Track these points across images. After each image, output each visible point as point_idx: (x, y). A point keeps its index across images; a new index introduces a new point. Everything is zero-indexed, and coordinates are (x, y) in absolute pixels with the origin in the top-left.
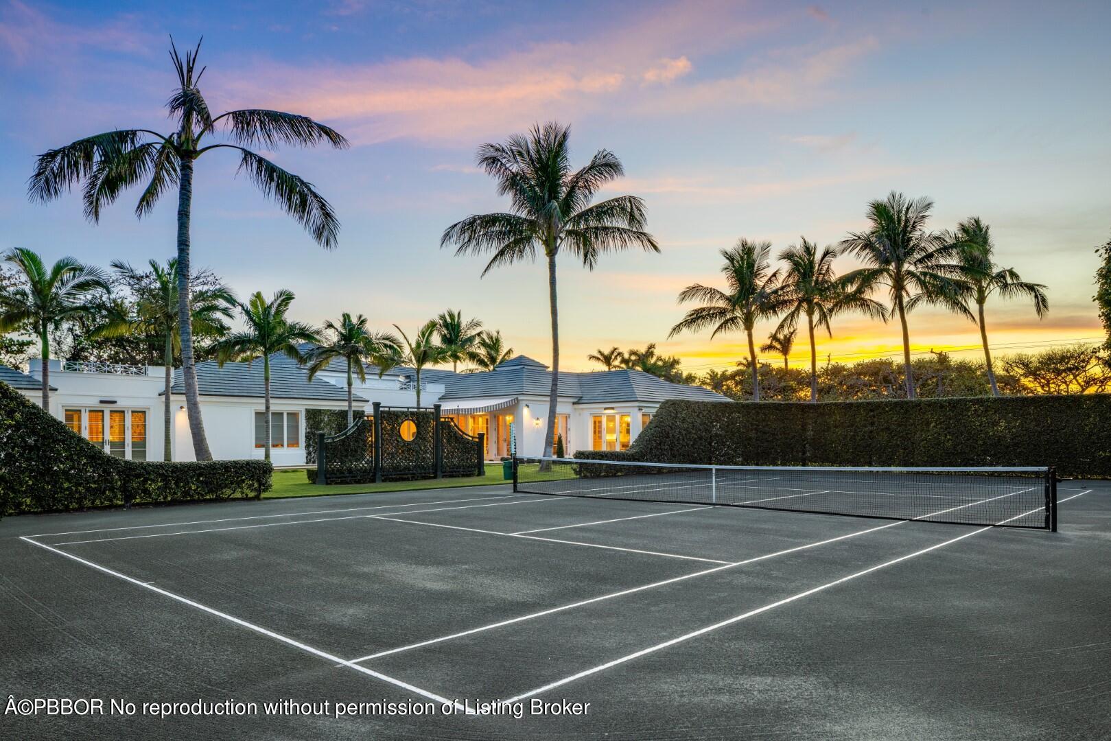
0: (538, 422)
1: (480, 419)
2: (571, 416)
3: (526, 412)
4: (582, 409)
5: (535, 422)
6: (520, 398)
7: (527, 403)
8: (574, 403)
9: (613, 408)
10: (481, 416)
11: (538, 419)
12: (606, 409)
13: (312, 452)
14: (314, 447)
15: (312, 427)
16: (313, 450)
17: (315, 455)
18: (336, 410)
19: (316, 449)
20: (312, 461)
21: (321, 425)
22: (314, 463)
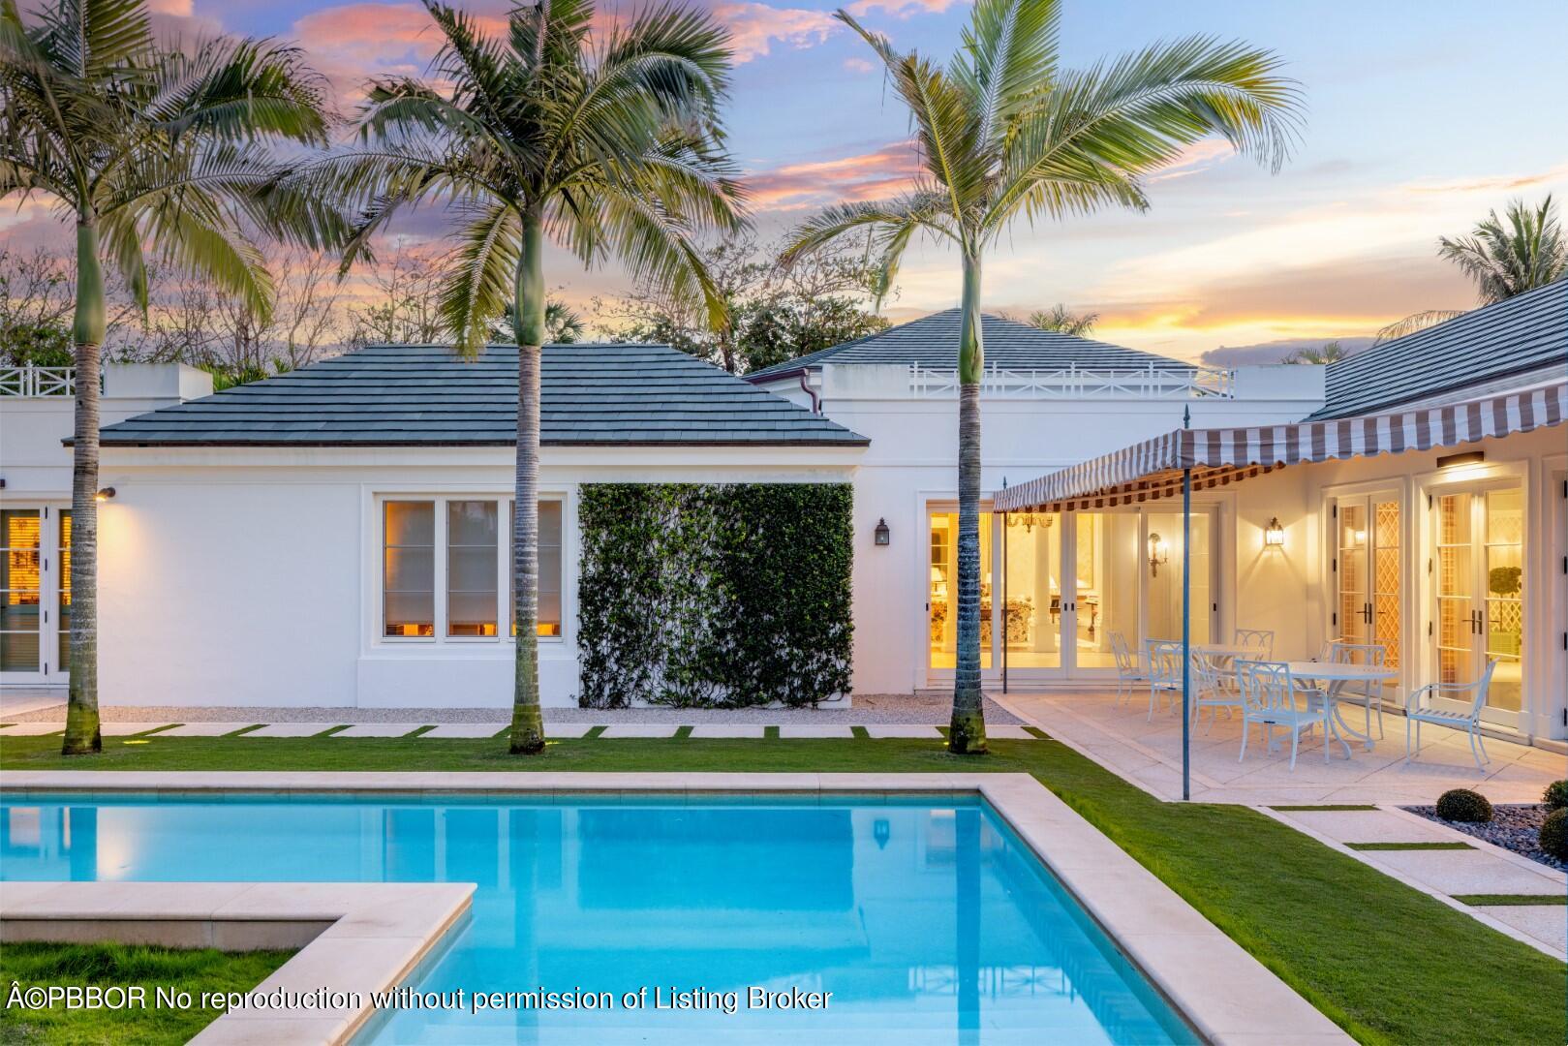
1: (1477, 507)
10: (1481, 488)
13: (608, 656)
14: (616, 638)
15: (607, 556)
16: (614, 649)
17: (619, 668)
18: (719, 485)
19: (628, 644)
20: (607, 692)
21: (651, 550)
22: (617, 701)
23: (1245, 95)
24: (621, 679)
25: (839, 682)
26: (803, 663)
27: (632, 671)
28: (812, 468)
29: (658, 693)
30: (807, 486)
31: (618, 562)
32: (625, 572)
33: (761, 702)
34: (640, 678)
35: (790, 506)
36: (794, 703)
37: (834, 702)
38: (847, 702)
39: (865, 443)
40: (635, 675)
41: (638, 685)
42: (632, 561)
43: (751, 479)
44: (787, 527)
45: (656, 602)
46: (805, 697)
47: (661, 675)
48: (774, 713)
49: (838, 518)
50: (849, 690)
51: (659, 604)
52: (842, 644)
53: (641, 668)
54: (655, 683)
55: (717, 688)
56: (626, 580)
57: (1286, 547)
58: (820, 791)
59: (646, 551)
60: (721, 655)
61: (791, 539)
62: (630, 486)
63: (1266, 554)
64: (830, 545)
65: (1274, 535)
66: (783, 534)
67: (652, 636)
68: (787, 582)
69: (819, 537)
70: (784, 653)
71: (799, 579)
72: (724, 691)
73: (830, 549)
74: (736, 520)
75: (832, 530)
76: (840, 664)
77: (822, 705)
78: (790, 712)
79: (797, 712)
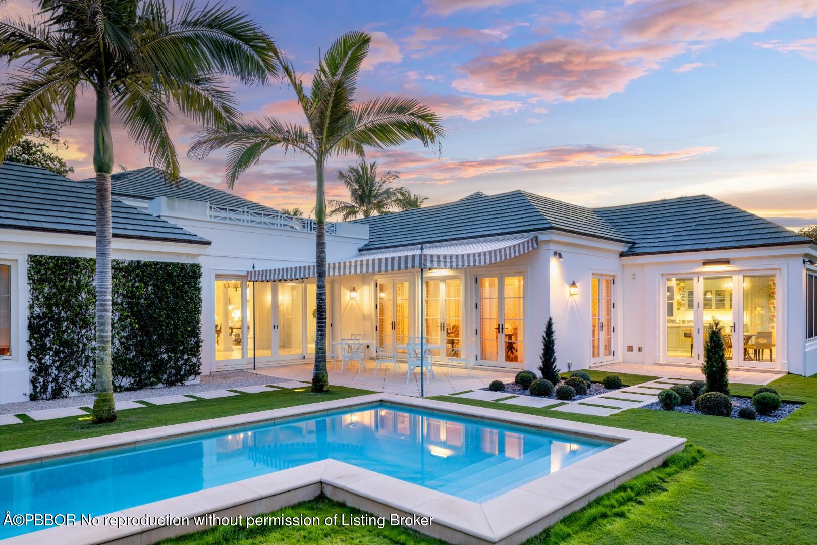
0: (574, 290)
1: (442, 286)
2: (617, 281)
3: (554, 267)
4: (642, 265)
5: (568, 289)
6: (543, 237)
7: (559, 249)
8: (622, 255)
9: (726, 262)
10: (443, 279)
11: (574, 284)
12: (706, 263)
13: (51, 366)
14: (57, 353)
15: (49, 302)
16: (54, 362)
17: (59, 373)
18: (125, 261)
19: (65, 357)
20: (50, 389)
21: (80, 298)
22: (57, 394)
23: (431, 128)
24: (60, 380)
25: (194, 371)
26: (176, 361)
27: (68, 374)
28: (178, 254)
29: (88, 385)
30: (178, 264)
31: (57, 306)
32: (62, 312)
33: (152, 384)
34: (74, 378)
35: (169, 275)
36: (170, 384)
37: (191, 381)
38: (198, 380)
39: (209, 243)
40: (70, 376)
41: (73, 382)
42: (67, 305)
43: (144, 259)
44: (168, 286)
45: (84, 330)
46: (176, 380)
47: (88, 375)
48: (159, 390)
49: (195, 283)
50: (199, 373)
51: (87, 331)
52: (195, 350)
53: (74, 372)
54: (84, 380)
55: (124, 379)
56: (63, 317)
57: (357, 300)
58: (328, 410)
59: (77, 299)
60: (129, 360)
61: (171, 293)
62: (68, 258)
63: (351, 302)
64: (192, 296)
65: (354, 294)
66: (166, 290)
67: (83, 350)
68: (168, 317)
69: (186, 292)
70: (165, 356)
71: (174, 315)
72: (128, 380)
73: (191, 298)
74: (135, 282)
75: (192, 289)
76: (194, 360)
77: (186, 383)
78: (168, 389)
79: (173, 389)
